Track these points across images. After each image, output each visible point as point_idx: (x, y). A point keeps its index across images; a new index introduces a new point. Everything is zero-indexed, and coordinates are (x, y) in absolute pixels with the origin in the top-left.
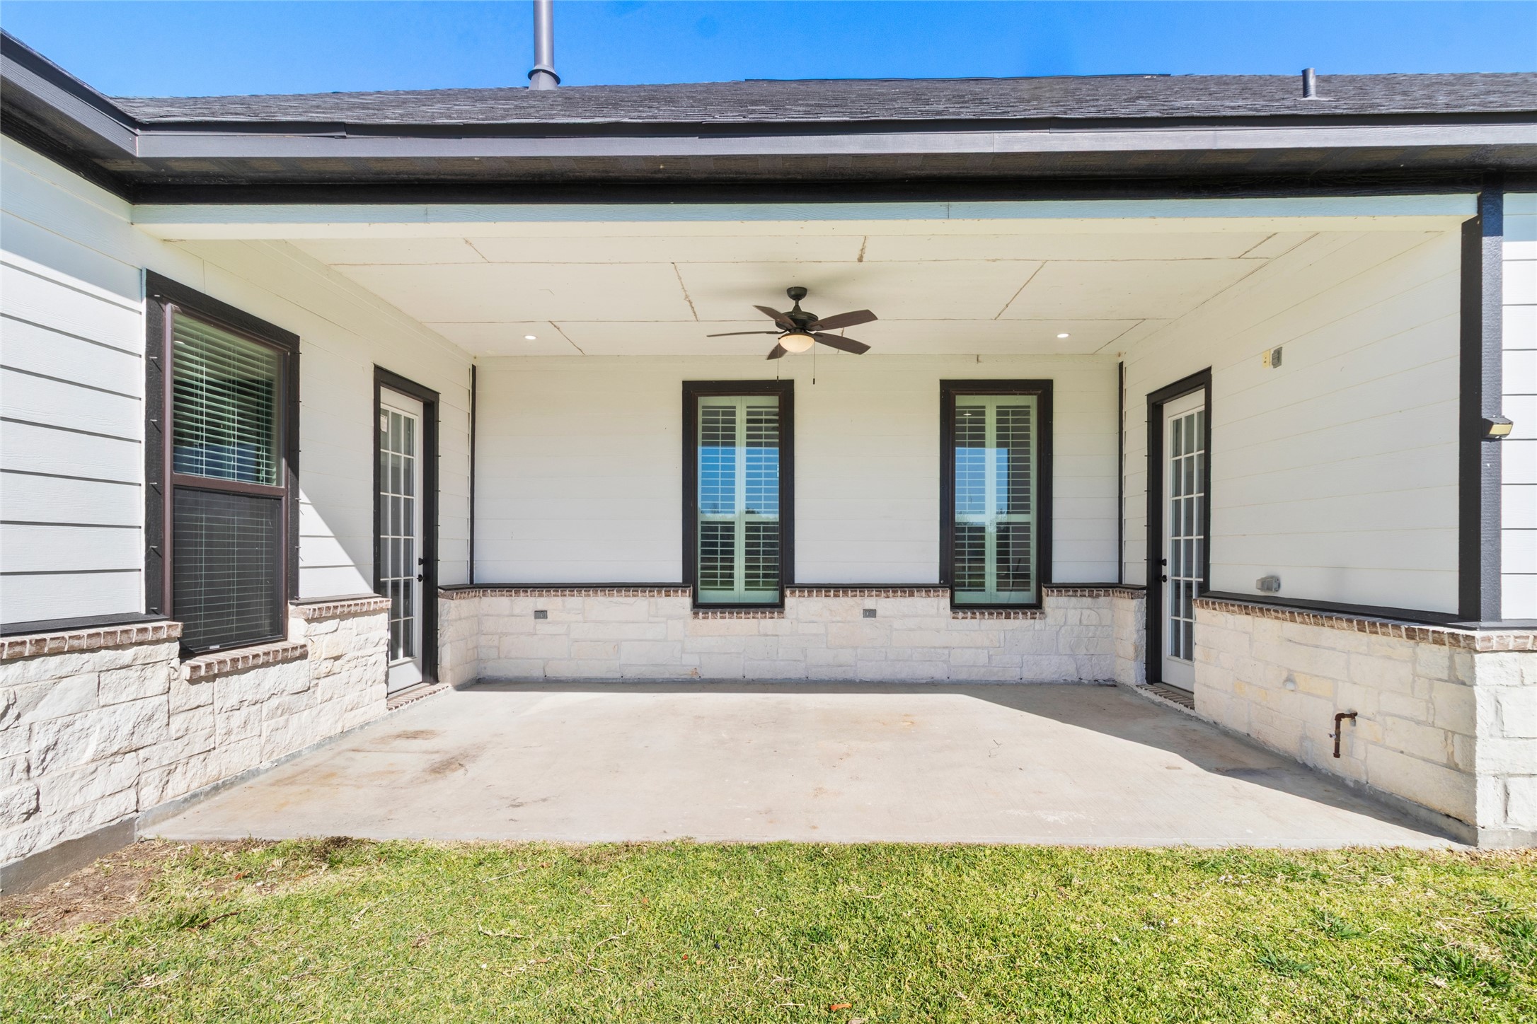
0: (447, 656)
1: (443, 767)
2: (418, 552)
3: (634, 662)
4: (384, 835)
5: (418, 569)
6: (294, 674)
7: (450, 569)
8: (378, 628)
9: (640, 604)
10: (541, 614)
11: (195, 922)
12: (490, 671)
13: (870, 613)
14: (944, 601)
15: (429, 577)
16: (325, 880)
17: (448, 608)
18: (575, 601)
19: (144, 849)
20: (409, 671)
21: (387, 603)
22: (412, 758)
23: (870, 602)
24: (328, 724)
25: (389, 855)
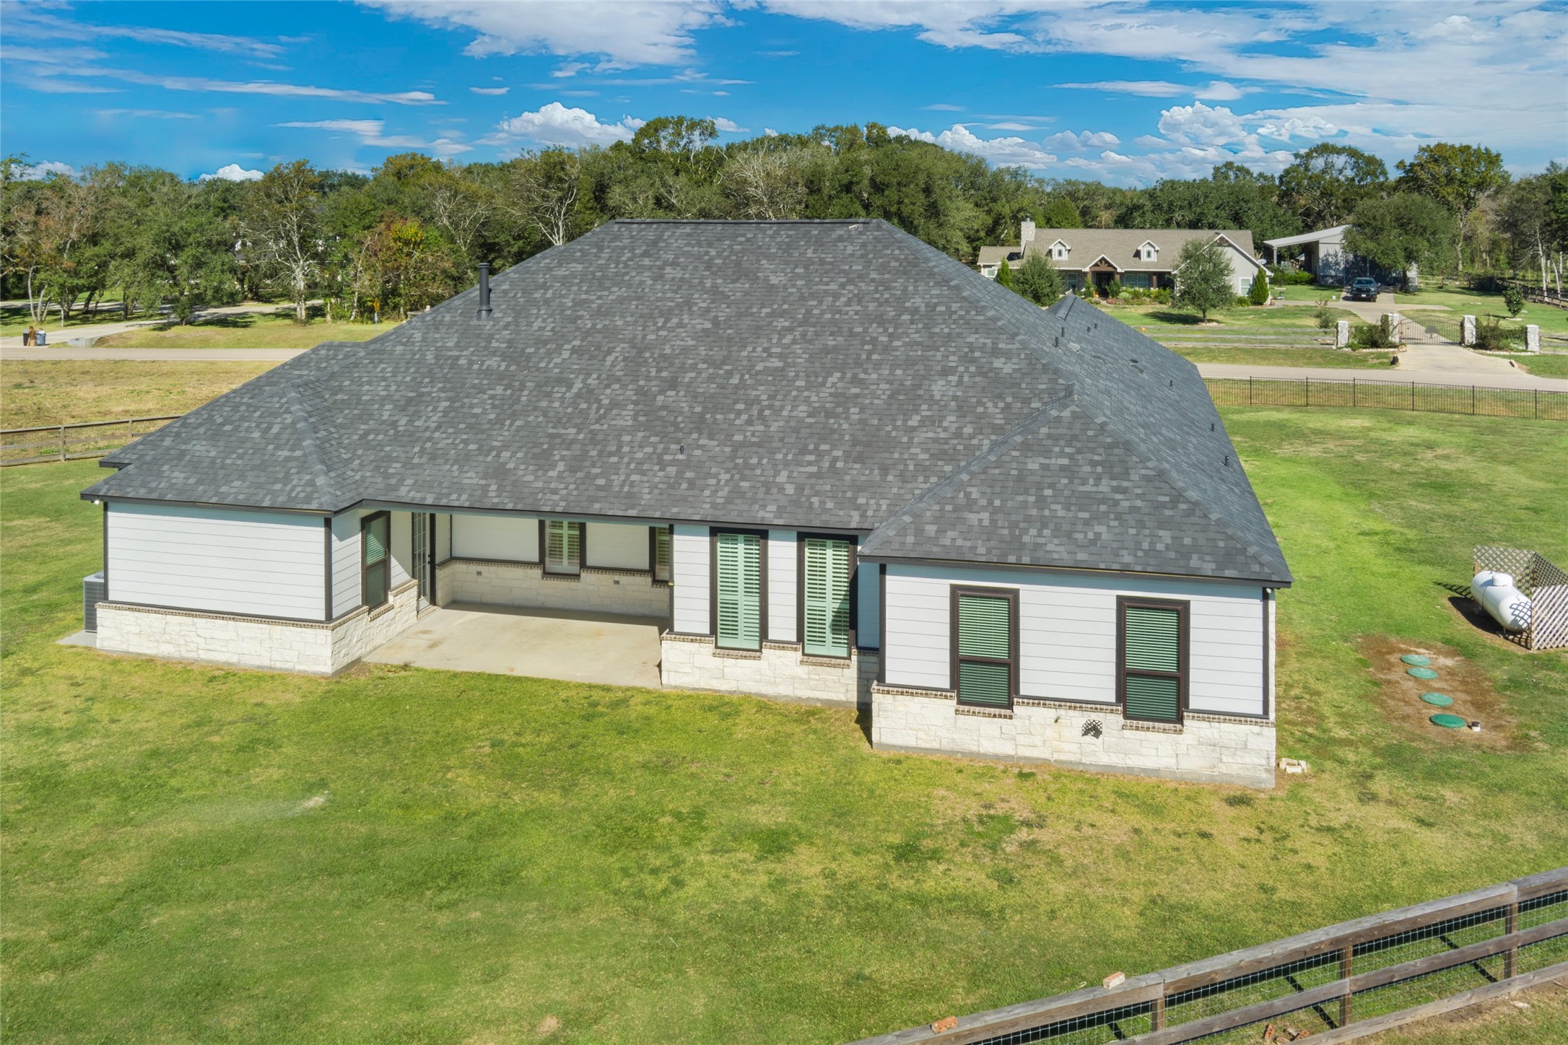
0: (439, 594)
1: (433, 646)
2: (428, 552)
3: (518, 597)
4: (416, 665)
5: (428, 559)
6: (390, 614)
7: (441, 555)
8: (414, 591)
9: (519, 572)
10: (479, 573)
11: (382, 678)
12: (459, 597)
13: (617, 582)
14: (649, 580)
15: (432, 563)
16: (403, 673)
17: (440, 573)
18: (493, 569)
19: (365, 664)
20: (424, 602)
21: (415, 581)
22: (423, 641)
23: (617, 578)
24: (399, 629)
25: (417, 670)
